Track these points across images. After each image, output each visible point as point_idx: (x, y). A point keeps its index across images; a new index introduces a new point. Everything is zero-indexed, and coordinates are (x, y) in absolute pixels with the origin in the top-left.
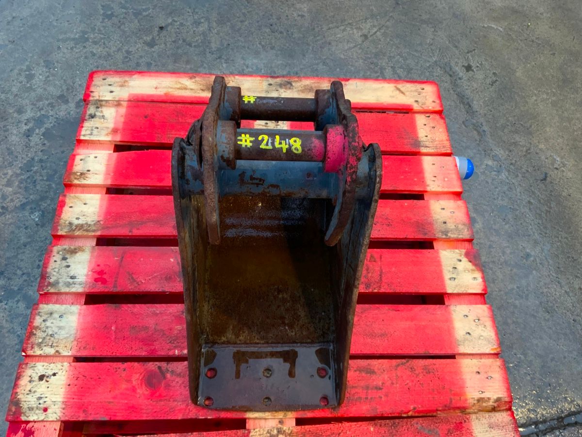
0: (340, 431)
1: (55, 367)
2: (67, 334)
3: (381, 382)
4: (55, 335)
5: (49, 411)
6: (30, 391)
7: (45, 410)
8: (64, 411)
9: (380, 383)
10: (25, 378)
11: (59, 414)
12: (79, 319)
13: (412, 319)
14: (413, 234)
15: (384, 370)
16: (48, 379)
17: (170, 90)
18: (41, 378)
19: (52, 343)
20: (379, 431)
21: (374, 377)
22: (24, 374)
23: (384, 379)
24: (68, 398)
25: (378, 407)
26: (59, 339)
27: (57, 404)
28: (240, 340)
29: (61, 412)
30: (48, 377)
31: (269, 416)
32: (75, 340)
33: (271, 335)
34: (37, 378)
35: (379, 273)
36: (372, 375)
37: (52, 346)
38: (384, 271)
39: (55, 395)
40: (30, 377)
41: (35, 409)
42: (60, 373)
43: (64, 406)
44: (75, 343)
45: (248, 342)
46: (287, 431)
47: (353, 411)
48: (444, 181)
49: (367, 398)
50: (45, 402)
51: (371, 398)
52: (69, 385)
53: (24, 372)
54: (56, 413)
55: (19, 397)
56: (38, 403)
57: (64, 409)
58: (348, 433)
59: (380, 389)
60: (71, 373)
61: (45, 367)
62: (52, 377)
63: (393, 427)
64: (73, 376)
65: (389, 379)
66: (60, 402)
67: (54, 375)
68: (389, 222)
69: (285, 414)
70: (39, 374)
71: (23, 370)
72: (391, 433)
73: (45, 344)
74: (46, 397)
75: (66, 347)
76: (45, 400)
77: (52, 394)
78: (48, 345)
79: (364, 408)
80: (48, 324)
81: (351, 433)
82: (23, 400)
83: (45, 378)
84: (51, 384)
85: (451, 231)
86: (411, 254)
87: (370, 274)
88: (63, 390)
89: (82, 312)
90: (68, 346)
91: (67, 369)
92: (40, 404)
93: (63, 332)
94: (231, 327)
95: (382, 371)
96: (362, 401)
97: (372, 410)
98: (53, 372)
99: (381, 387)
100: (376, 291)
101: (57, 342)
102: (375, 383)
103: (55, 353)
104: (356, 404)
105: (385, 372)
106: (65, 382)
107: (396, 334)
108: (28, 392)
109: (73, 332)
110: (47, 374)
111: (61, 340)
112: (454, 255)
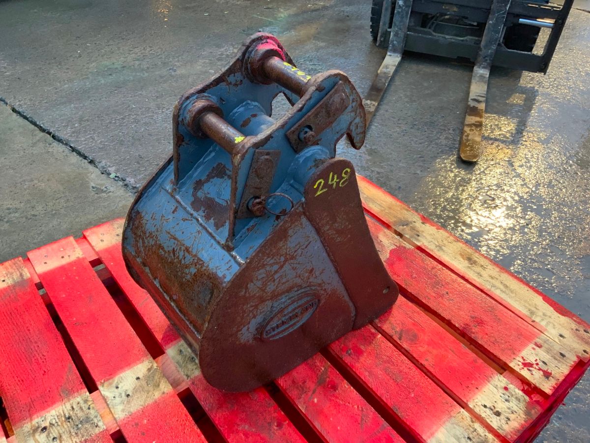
1: (482, 411)
2: (455, 428)
4: (467, 437)
5: (503, 385)
6: (513, 413)
7: (506, 389)
8: (492, 376)
10: (512, 427)
11: (497, 377)
12: (436, 430)
16: (493, 408)
18: (498, 414)
19: (473, 432)
22: (512, 430)
24: (484, 382)
26: (465, 430)
27: (494, 384)
29: (494, 377)
30: (492, 410)
32: (451, 416)
34: (502, 417)
37: (475, 430)
39: (493, 393)
40: (507, 423)
41: (514, 396)
42: (480, 404)
43: (490, 379)
44: (452, 413)
50: (504, 394)
52: (477, 388)
53: (512, 432)
54: (499, 380)
55: (525, 417)
56: (510, 398)
57: (491, 377)
60: (470, 395)
61: (491, 419)
62: (488, 406)
64: (470, 392)
66: (491, 384)
67: (485, 406)
70: (498, 418)
71: (512, 435)
73: (480, 437)
74: (501, 396)
75: (462, 418)
76: (502, 395)
77: (495, 394)
78: (478, 434)
82: (522, 412)
83: (495, 411)
84: (492, 403)
89: (428, 434)
90: (460, 417)
91: (471, 400)
92: (509, 397)
93: (458, 433)
98: (485, 409)
101: (469, 429)
103: (475, 422)
106: (479, 393)
108: (515, 413)
109: (448, 425)
110: (492, 412)
111: (463, 428)
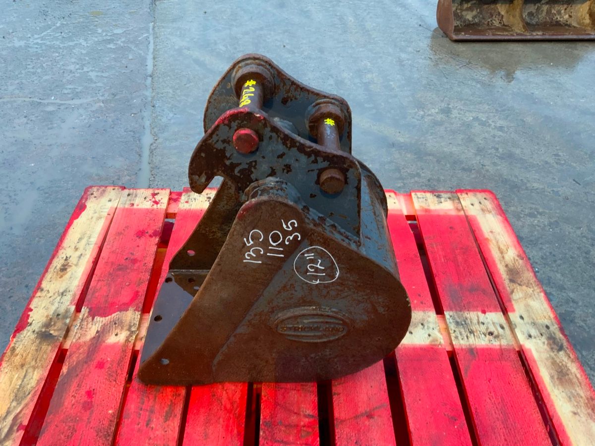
0: (117, 382)
3: (154, 426)
5: (186, 204)
9: (153, 425)
15: (166, 431)
17: (494, 242)
20: (106, 419)
21: (161, 420)
23: (157, 430)
25: (130, 420)
27: (189, 207)
35: (285, 440)
36: (163, 417)
41: (188, 198)
46: (131, 338)
47: (132, 396)
49: (141, 409)
50: (192, 201)
51: (140, 414)
54: (183, 207)
57: (185, 210)
58: (114, 388)
59: (147, 425)
63: (105, 433)
65: (155, 436)
72: (101, 430)
76: (194, 201)
79: (133, 406)
81: (113, 391)
87: (283, 429)
95: (165, 430)
96: (140, 405)
97: (129, 414)
99: (148, 427)
100: (261, 433)
102: (154, 420)
104: (138, 398)
105: (163, 433)
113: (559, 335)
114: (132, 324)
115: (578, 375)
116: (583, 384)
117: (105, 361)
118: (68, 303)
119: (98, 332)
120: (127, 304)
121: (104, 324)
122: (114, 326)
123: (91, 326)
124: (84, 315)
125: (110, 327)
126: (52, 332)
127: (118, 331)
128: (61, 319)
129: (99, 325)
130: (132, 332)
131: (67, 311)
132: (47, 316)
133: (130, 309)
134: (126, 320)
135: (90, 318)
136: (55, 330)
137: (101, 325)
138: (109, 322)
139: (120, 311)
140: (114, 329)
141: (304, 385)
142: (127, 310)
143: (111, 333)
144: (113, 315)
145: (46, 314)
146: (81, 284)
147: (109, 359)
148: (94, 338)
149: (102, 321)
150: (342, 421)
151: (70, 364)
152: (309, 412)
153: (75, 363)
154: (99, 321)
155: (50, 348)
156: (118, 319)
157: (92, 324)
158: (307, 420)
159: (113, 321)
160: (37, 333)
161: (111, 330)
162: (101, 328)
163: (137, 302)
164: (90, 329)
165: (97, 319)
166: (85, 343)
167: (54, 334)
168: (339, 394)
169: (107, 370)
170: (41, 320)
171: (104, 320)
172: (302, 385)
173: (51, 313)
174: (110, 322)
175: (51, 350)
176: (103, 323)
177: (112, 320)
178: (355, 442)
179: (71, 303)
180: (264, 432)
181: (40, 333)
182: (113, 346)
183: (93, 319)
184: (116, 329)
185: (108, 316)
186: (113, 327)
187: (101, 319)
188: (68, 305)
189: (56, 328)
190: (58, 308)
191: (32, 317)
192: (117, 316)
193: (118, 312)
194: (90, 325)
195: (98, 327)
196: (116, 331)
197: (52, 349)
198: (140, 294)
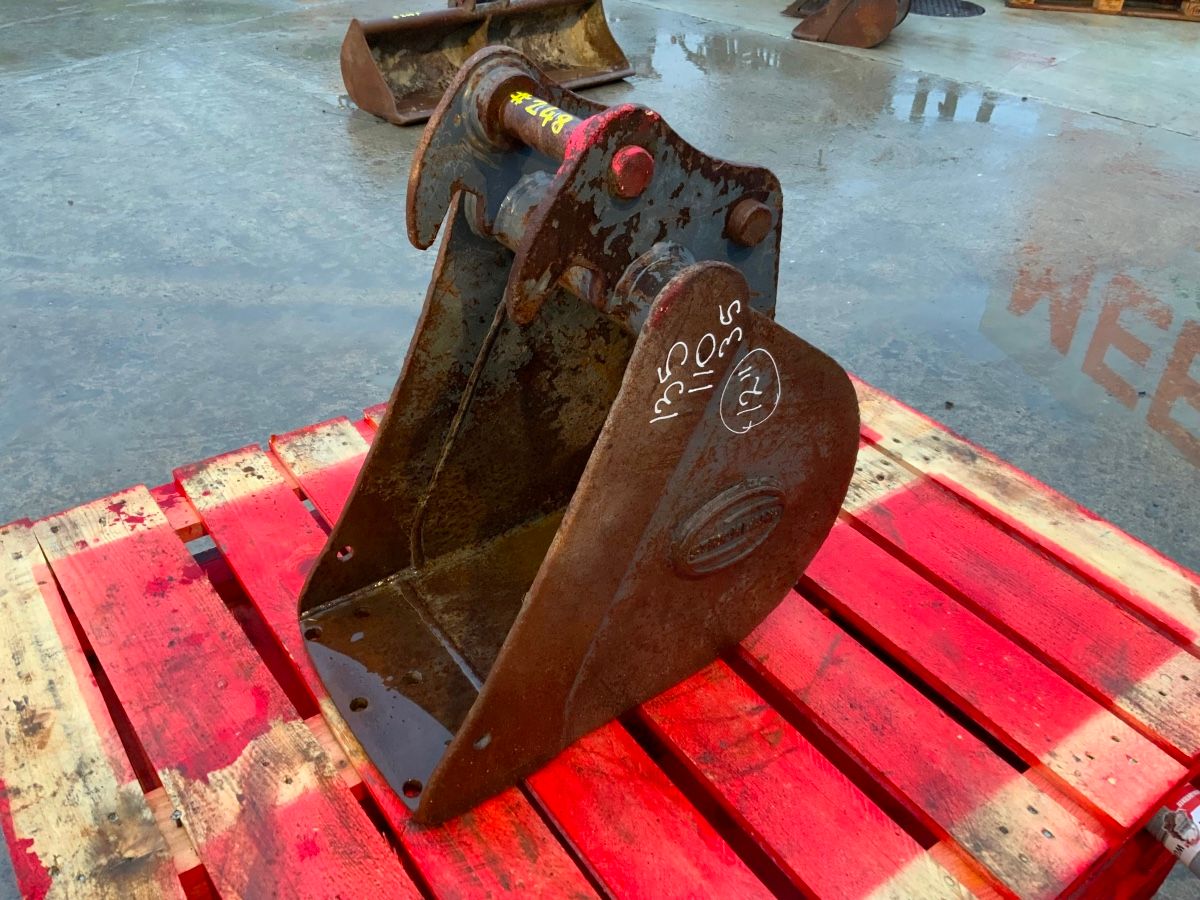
0: (374, 856)
1: (270, 473)
2: (325, 459)
3: (521, 881)
4: (315, 451)
5: (207, 497)
6: (224, 470)
7: (206, 494)
8: (214, 509)
9: (519, 881)
10: (240, 457)
11: (208, 508)
13: (708, 874)
14: (906, 783)
15: (552, 874)
16: (250, 475)
18: (248, 469)
19: (302, 455)
21: (526, 862)
22: (244, 454)
23: (531, 884)
24: (234, 504)
26: (312, 456)
27: (220, 499)
28: (440, 618)
30: (253, 473)
31: (338, 730)
32: (321, 469)
33: (479, 650)
34: (245, 466)
35: (753, 764)
36: (524, 857)
37: (297, 456)
38: (767, 770)
39: (232, 491)
40: (244, 460)
41: (202, 485)
42: (265, 480)
43: (221, 506)
44: (317, 472)
45: (446, 628)
46: (326, 770)
47: (427, 861)
48: (1105, 779)
49: (470, 870)
50: (217, 488)
51: (475, 879)
52: (253, 496)
53: (247, 452)
54: (207, 505)
55: (211, 465)
56: (212, 483)
57: (217, 508)
58: (378, 871)
59: (507, 887)
61: (265, 464)
62: (256, 477)
64: (269, 493)
65: (540, 892)
66: (225, 500)
67: (260, 477)
68: (883, 728)
69: (356, 751)
70: (252, 466)
73: (296, 450)
74: (224, 486)
75: (305, 467)
76: (220, 487)
77: (231, 488)
78: (297, 453)
79: (448, 875)
80: (327, 439)
81: (382, 875)
82: (209, 470)
83: (250, 472)
84: (245, 481)
85: (1000, 853)
86: (856, 802)
87: (735, 750)
88: (243, 494)
90: (307, 468)
91: (275, 484)
92: (212, 485)
93: (324, 455)
94: (455, 597)
95: (549, 872)
96: (459, 864)
97: (453, 892)
98: (263, 474)
99: (512, 888)
100: (711, 777)
101: (306, 458)
102: (512, 871)
103: (289, 464)
104: (445, 856)
105: (549, 880)
106: (255, 490)
107: (649, 858)
108: (221, 469)
109: (331, 462)
110: (256, 471)
111: (312, 459)
112: (947, 889)
113: (958, 442)
114: (305, 747)
115: (1019, 478)
116: (1033, 485)
117: (311, 837)
118: (114, 783)
119: (240, 798)
120: (257, 717)
121: (243, 777)
122: (267, 769)
123: (214, 795)
124: (176, 785)
125: (259, 775)
126: (129, 854)
127: (285, 772)
128: (127, 821)
129: (230, 784)
130: (318, 758)
131: (126, 799)
132: (85, 832)
133: (271, 724)
134: (285, 748)
135: (198, 784)
136: (133, 847)
137: (234, 782)
138: (249, 769)
139: (254, 737)
140: (273, 775)
141: (706, 673)
142: (268, 729)
143: (273, 785)
144: (246, 752)
145: (77, 830)
146: (106, 734)
147: (316, 830)
148: (243, 811)
149: (232, 775)
150: (807, 690)
151: (237, 886)
152: (750, 705)
153: (246, 878)
154: (224, 777)
155: (156, 885)
156: (265, 753)
157: (215, 791)
158: (757, 717)
159: (256, 762)
160: (93, 875)
161: (268, 778)
162: (241, 787)
163: (273, 705)
164: (217, 801)
165: (214, 776)
166: (231, 831)
167: (140, 855)
168: (767, 657)
169: (331, 849)
170: (76, 848)
171: (234, 771)
172: (703, 675)
173: (89, 820)
174: (251, 766)
175: (163, 888)
176: (236, 775)
177: (252, 761)
178: (849, 706)
179: (121, 779)
180: (712, 773)
181: (99, 871)
182: (303, 803)
183: (206, 781)
184: (277, 773)
185: (235, 759)
186: (265, 772)
187: (226, 772)
188: (119, 787)
189: (131, 842)
190: (97, 804)
191: (45, 854)
192: (257, 749)
193: (252, 742)
194: (210, 796)
195: (233, 790)
196: (282, 774)
197: (162, 884)
198: (267, 688)
